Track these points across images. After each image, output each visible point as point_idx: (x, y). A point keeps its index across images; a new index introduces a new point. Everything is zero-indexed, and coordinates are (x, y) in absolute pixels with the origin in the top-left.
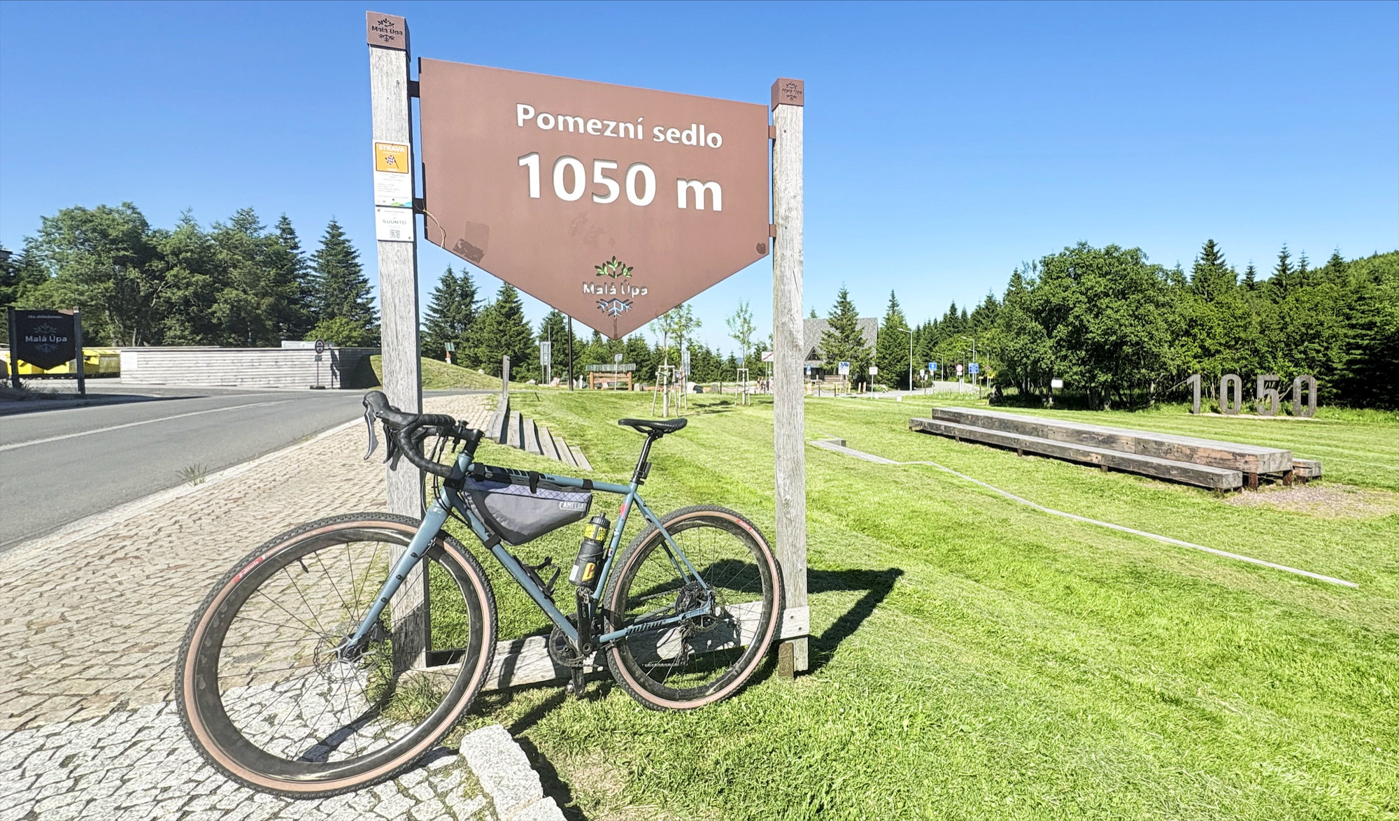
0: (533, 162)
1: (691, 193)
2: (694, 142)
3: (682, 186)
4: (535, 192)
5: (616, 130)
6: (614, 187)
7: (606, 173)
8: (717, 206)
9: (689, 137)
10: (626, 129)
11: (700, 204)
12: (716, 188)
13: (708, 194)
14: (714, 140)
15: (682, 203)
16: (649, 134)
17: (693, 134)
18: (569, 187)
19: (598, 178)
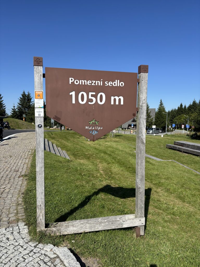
0: (73, 93)
1: (115, 100)
3: (112, 98)
4: (74, 102)
5: (95, 83)
6: (94, 99)
8: (122, 103)
9: (115, 84)
10: (98, 83)
11: (117, 103)
12: (122, 98)
13: (120, 100)
14: (122, 84)
15: (112, 103)
16: (104, 84)
18: (83, 100)
19: (90, 97)
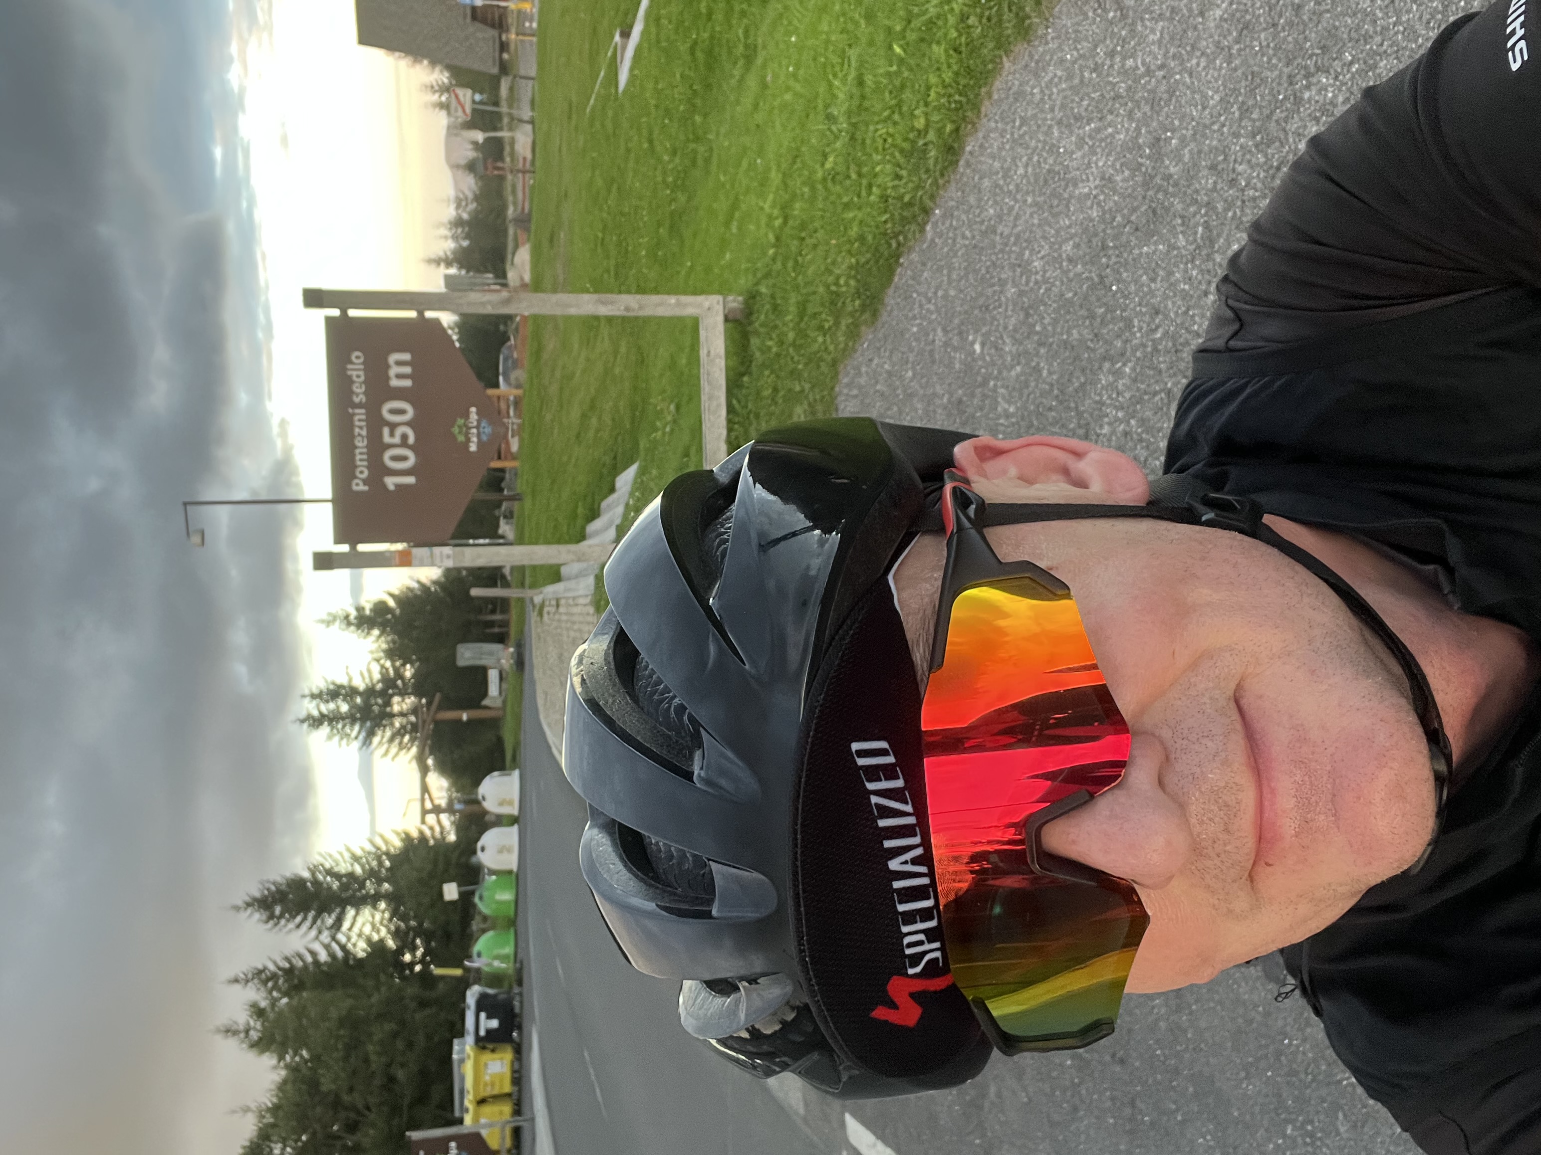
0: (391, 482)
1: (399, 376)
2: (361, 373)
3: (395, 383)
5: (361, 428)
6: (399, 431)
7: (392, 434)
8: (407, 357)
9: (358, 376)
10: (360, 420)
11: (408, 370)
12: (393, 358)
13: (399, 363)
14: (357, 357)
15: (408, 383)
16: (360, 406)
17: (354, 373)
18: (404, 458)
19: (397, 440)
